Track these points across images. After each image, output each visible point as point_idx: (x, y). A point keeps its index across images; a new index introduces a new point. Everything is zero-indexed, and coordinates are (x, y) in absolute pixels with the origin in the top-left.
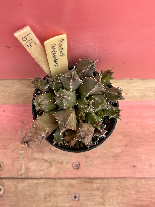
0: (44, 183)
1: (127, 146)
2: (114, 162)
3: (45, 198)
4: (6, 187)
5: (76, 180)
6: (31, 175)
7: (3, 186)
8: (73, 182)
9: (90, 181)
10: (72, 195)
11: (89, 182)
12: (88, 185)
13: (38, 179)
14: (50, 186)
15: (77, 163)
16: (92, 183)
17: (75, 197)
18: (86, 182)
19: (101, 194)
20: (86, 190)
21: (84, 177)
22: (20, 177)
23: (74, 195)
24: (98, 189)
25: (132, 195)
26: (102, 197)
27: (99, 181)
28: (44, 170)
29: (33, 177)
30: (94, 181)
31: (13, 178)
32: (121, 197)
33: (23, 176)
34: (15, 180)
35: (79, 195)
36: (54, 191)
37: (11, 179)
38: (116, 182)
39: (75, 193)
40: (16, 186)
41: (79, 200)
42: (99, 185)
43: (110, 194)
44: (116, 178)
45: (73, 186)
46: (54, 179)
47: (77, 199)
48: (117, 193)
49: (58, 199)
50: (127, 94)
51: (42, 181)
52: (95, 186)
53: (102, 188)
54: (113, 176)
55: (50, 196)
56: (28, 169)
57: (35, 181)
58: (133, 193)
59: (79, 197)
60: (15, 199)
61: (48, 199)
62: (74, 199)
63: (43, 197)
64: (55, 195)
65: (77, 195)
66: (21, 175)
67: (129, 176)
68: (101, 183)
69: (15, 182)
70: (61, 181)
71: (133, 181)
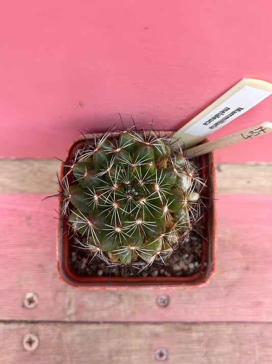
0: (108, 330)
1: (247, 269)
2: (227, 295)
3: (110, 357)
4: (42, 337)
5: (163, 326)
6: (86, 316)
7: (37, 335)
8: (158, 329)
9: (187, 327)
10: (155, 351)
11: (184, 330)
12: (183, 335)
13: (98, 323)
14: (119, 336)
15: (164, 297)
16: (190, 330)
17: (161, 355)
18: (179, 330)
19: (205, 350)
20: (180, 342)
21: (177, 320)
22: (67, 319)
23: (158, 351)
24: (199, 341)
25: (255, 351)
26: (206, 355)
27: (200, 328)
28: (109, 308)
29: (90, 319)
30: (193, 327)
31: (55, 322)
32: (238, 355)
33: (73, 319)
34: (59, 325)
35: (167, 351)
36: (125, 345)
37: (51, 324)
38: (230, 330)
39: (161, 347)
40: (60, 336)
41: (167, 359)
42: (201, 334)
43: (219, 349)
44: (229, 323)
45: (157, 335)
46: (126, 323)
47: (164, 358)
48: (230, 348)
49: (133, 357)
50: (248, 182)
51: (107, 327)
52: (195, 335)
53: (205, 339)
54: (224, 319)
55: (118, 352)
56: (80, 307)
57: (93, 327)
58: (256, 348)
59: (168, 354)
60: (59, 358)
61: (115, 358)
62: (158, 357)
63: (106, 355)
64: (127, 351)
65: (164, 352)
66: (70, 316)
67: (249, 319)
68: (204, 331)
69: (58, 329)
70: (137, 327)
71: (257, 328)
